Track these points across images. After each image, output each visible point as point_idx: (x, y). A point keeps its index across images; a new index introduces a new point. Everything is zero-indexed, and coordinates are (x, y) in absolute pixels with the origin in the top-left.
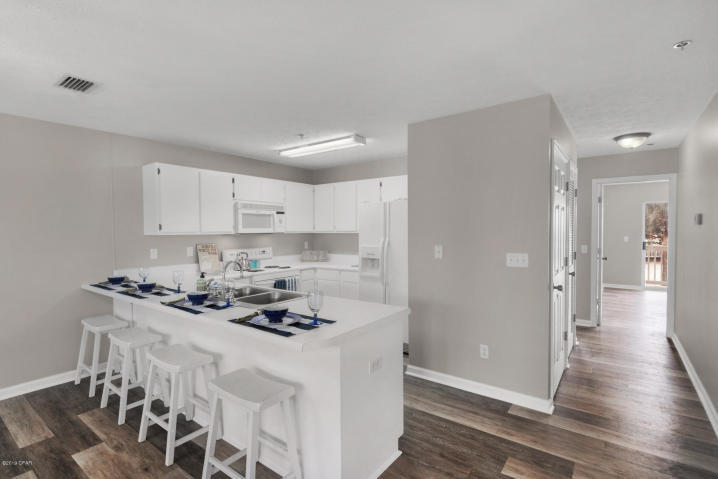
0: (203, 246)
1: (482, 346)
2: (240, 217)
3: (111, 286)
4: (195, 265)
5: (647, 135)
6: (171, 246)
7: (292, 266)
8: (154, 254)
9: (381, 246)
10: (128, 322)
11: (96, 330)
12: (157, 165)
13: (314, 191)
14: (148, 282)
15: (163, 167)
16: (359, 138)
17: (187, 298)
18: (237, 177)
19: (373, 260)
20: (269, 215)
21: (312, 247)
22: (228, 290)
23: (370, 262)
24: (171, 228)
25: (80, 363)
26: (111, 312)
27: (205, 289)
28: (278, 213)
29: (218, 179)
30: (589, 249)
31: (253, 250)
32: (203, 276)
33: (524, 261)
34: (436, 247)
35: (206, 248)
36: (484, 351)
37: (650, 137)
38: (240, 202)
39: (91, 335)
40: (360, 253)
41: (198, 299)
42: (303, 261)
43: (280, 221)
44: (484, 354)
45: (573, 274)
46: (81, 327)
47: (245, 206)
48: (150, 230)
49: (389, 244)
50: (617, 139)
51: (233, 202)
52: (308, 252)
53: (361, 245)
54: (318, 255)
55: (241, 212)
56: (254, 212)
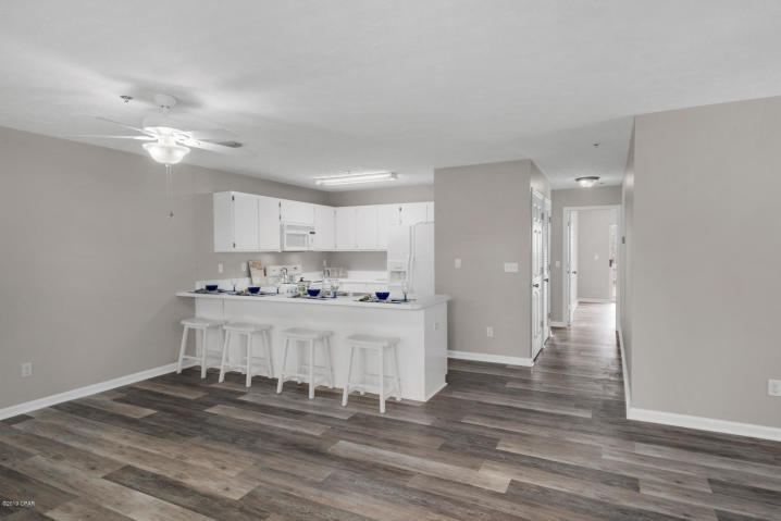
1: (488, 327)
2: (285, 236)
6: (232, 260)
8: (221, 268)
9: (407, 261)
12: (233, 193)
13: (335, 213)
15: (236, 194)
16: (394, 174)
18: (283, 201)
19: (399, 272)
20: (304, 235)
21: (329, 265)
28: (311, 233)
30: (561, 264)
31: (290, 267)
33: (515, 268)
35: (255, 264)
36: (490, 332)
37: (598, 180)
38: (285, 224)
40: (388, 267)
43: (312, 240)
44: (490, 334)
45: (547, 280)
47: (289, 227)
49: (414, 258)
50: (578, 180)
51: (280, 224)
53: (389, 261)
54: (338, 272)
55: (286, 232)
56: (294, 232)
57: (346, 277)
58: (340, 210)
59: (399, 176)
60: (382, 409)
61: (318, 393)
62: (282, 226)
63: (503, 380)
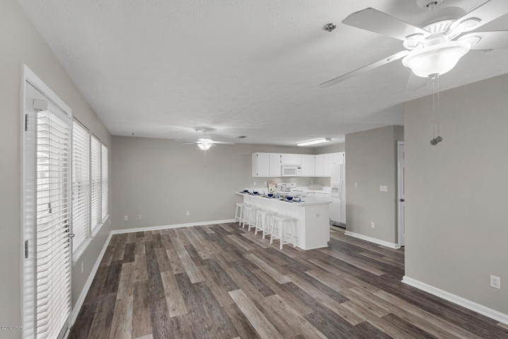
0: (269, 181)
1: (372, 223)
2: (283, 170)
3: (245, 193)
4: (267, 188)
6: (261, 180)
8: (255, 184)
11: (241, 206)
12: (257, 153)
13: (315, 158)
14: (256, 191)
15: (259, 153)
16: (327, 139)
18: (282, 154)
20: (295, 169)
21: (314, 183)
23: (335, 189)
24: (261, 175)
25: (236, 216)
26: (243, 202)
27: (272, 193)
28: (298, 168)
29: (275, 156)
31: (288, 184)
32: (271, 190)
35: (271, 182)
36: (373, 225)
38: (283, 164)
39: (239, 208)
40: (331, 186)
42: (310, 189)
43: (299, 172)
46: (236, 205)
47: (285, 166)
48: (254, 175)
54: (317, 187)
55: (284, 168)
56: (288, 168)
57: (321, 189)
58: (317, 156)
59: (332, 139)
60: (281, 247)
61: (274, 241)
62: (282, 167)
63: (361, 250)
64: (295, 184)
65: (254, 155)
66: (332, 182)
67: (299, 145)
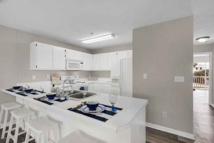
1: (164, 112)
2: (68, 64)
3: (14, 90)
4: (51, 82)
5: (208, 37)
6: (42, 74)
7: (85, 82)
9: (119, 75)
10: (21, 105)
11: (6, 109)
12: (36, 43)
13: (93, 56)
14: (30, 88)
15: (38, 43)
16: (113, 35)
17: (46, 96)
18: (67, 50)
19: (116, 79)
20: (78, 64)
21: (91, 76)
22: (65, 92)
23: (115, 80)
27: (54, 91)
28: (81, 63)
31: (72, 76)
32: (53, 86)
33: (182, 79)
34: (144, 74)
35: (54, 75)
37: (209, 38)
38: (67, 59)
39: (4, 111)
40: (111, 77)
41: (51, 97)
42: (89, 80)
43: (82, 66)
44: (165, 115)
47: (70, 60)
48: (32, 68)
49: (122, 74)
50: (197, 39)
51: (65, 59)
52: (91, 77)
53: (111, 74)
54: (94, 78)
55: (68, 62)
56: (72, 62)
58: (95, 55)
64: (77, 76)
65: (33, 44)
66: (112, 74)
67: (84, 42)
